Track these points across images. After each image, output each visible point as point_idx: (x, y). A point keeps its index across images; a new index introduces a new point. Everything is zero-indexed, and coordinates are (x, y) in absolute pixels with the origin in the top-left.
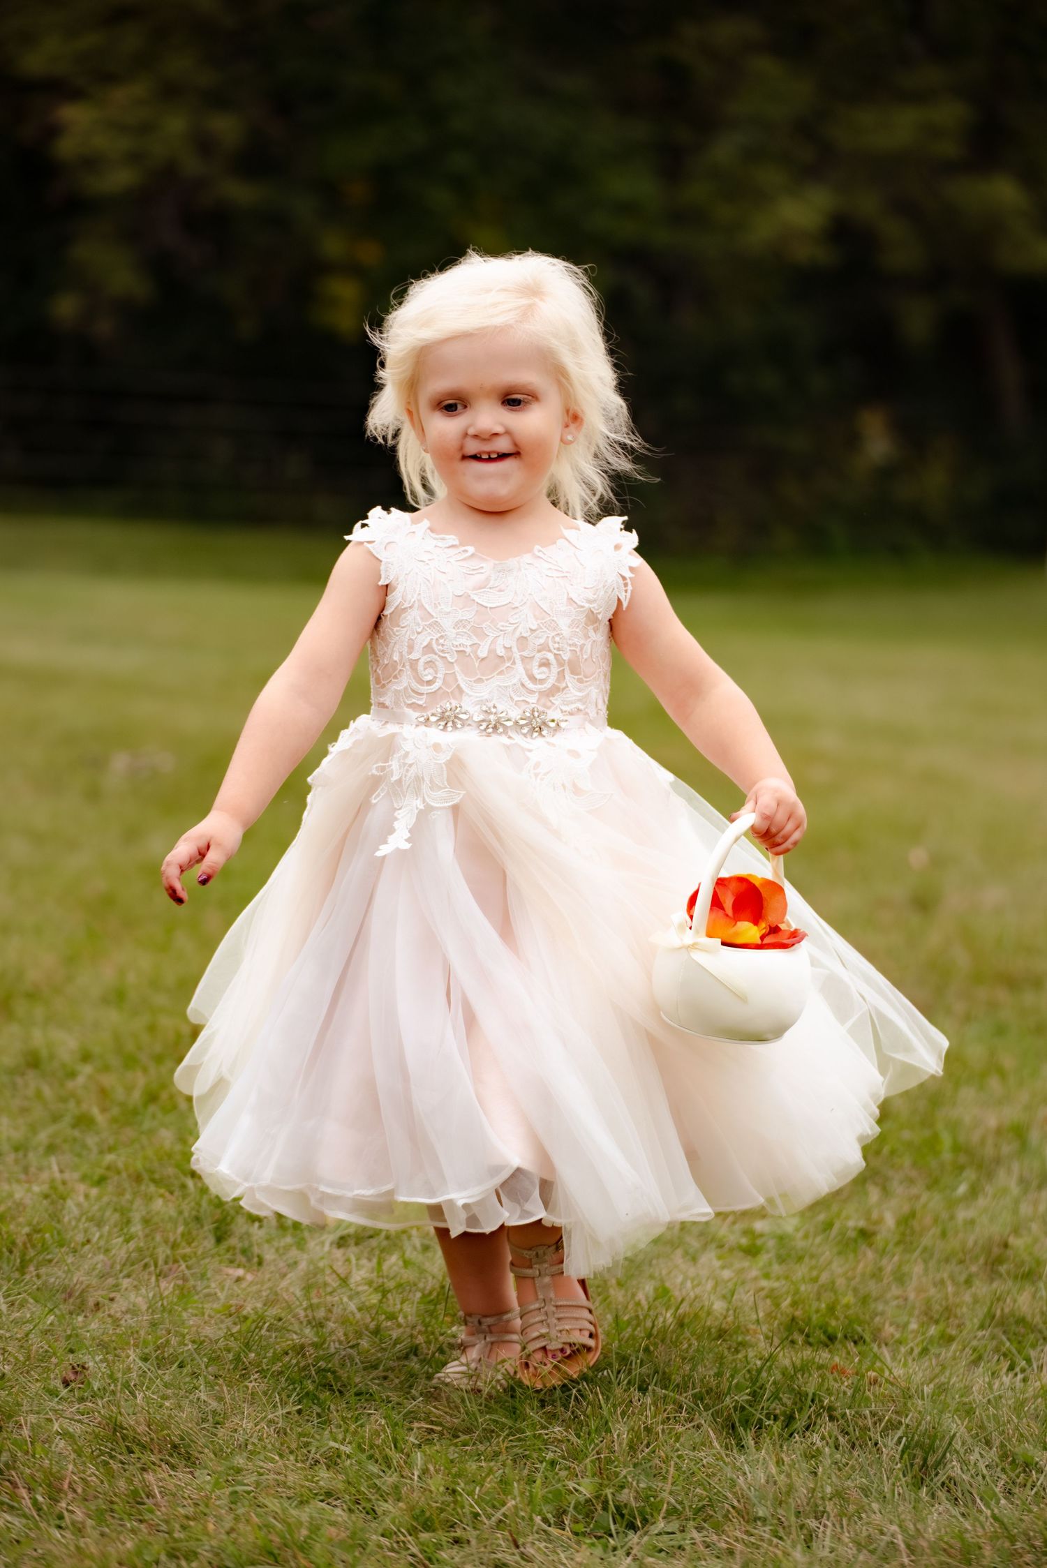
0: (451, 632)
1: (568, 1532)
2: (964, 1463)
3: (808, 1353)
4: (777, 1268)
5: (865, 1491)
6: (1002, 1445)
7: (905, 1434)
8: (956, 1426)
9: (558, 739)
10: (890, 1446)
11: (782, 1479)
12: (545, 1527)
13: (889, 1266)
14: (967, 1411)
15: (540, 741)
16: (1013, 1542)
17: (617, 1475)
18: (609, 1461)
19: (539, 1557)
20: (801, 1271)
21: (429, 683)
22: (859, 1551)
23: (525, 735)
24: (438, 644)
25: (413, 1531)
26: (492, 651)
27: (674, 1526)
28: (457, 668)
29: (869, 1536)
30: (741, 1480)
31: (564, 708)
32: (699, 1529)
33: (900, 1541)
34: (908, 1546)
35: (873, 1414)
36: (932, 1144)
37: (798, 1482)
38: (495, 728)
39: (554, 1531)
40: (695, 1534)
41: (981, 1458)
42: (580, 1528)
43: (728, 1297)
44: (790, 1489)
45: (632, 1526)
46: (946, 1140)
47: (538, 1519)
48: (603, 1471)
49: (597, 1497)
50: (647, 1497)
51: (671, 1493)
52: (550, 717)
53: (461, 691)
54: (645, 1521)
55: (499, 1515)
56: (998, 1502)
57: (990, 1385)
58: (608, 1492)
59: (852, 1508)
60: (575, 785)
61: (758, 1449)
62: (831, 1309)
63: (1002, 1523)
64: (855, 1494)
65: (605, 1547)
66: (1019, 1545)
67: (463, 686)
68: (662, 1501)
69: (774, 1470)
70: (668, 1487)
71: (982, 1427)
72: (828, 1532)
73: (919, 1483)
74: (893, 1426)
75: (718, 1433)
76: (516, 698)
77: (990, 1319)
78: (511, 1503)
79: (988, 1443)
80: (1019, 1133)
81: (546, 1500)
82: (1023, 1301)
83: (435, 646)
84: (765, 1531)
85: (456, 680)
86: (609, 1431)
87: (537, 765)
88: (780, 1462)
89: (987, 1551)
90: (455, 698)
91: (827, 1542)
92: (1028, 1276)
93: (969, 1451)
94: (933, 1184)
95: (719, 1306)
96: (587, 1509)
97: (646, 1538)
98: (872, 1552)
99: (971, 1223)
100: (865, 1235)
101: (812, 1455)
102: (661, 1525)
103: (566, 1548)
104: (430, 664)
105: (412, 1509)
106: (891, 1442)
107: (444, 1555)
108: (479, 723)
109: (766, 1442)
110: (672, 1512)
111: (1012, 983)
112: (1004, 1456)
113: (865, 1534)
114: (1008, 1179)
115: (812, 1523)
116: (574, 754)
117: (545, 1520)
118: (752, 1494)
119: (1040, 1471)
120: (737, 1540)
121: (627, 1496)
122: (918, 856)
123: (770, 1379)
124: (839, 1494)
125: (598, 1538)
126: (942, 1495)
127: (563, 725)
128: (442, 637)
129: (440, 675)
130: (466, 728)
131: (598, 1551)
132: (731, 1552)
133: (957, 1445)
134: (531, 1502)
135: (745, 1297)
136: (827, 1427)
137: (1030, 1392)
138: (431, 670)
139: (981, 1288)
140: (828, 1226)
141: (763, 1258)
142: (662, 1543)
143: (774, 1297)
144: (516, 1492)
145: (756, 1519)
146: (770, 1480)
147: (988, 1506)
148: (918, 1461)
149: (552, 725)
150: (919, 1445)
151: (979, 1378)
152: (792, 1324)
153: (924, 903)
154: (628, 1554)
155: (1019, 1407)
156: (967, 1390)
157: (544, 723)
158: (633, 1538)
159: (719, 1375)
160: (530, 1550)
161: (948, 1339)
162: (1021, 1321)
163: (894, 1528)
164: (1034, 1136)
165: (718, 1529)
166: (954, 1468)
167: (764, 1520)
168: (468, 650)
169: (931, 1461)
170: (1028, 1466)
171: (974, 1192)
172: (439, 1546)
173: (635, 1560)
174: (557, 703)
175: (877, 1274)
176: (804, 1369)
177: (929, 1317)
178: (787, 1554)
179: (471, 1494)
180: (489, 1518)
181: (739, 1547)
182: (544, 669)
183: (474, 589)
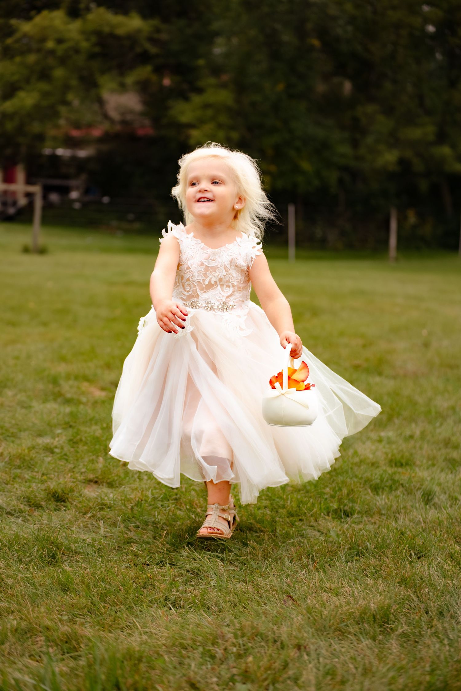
0: (196, 274)
1: (330, 517)
2: (439, 499)
3: (396, 469)
4: (387, 446)
5: (412, 507)
6: (449, 494)
7: (423, 491)
8: (436, 489)
9: (233, 312)
10: (419, 494)
11: (389, 503)
12: (324, 516)
13: (418, 445)
14: (440, 484)
15: (227, 313)
16: (452, 520)
17: (344, 502)
18: (341, 499)
19: (323, 524)
20: (394, 446)
21: (188, 292)
22: (410, 522)
23: (221, 311)
24: (191, 278)
25: (288, 517)
26: (210, 282)
27: (360, 516)
28: (197, 287)
29: (413, 519)
30: (378, 504)
31: (234, 301)
32: (367, 517)
33: (421, 520)
34: (424, 521)
35: (414, 485)
36: (429, 412)
37: (393, 504)
38: (210, 309)
39: (327, 517)
40: (365, 518)
41: (443, 497)
42: (334, 516)
43: (374, 453)
44: (391, 506)
45: (348, 516)
46: (433, 410)
47: (322, 514)
48: (340, 501)
49: (339, 508)
50: (351, 508)
51: (359, 507)
52: (230, 304)
53: (198, 296)
54: (351, 515)
55: (312, 513)
56: (448, 509)
57: (446, 478)
58: (342, 507)
59: (408, 511)
60: (240, 327)
61: (382, 495)
62: (402, 457)
63: (449, 515)
64: (409, 507)
65: (341, 522)
66: (454, 520)
67: (199, 293)
68: (356, 510)
69: (387, 501)
70: (358, 505)
71: (444, 489)
72: (402, 518)
73: (426, 504)
74: (419, 489)
75: (372, 491)
76: (218, 298)
77: (445, 460)
78: (315, 510)
79: (445, 493)
80: (453, 409)
81: (324, 509)
82: (455, 455)
83: (190, 279)
84: (384, 517)
85: (197, 292)
86: (341, 490)
87: (226, 320)
88: (388, 499)
89: (445, 522)
90: (196, 298)
91: (402, 520)
92: (456, 447)
93: (440, 495)
94: (430, 422)
95: (371, 456)
96: (335, 511)
97: (352, 519)
98: (414, 523)
99: (440, 434)
100: (411, 437)
101: (397, 497)
102: (356, 516)
103: (330, 522)
104: (189, 285)
105: (288, 511)
106: (419, 492)
107: (297, 523)
108: (205, 307)
109: (385, 493)
110: (359, 512)
111: (451, 367)
112: (450, 496)
113: (412, 518)
114: (450, 421)
115: (397, 515)
116: (239, 316)
117: (324, 514)
118: (381, 507)
119: (459, 500)
120: (377, 520)
121: (346, 508)
122: (425, 332)
123: (386, 477)
124: (405, 507)
125: (339, 519)
126: (432, 507)
127: (235, 307)
128: (193, 276)
129: (192, 290)
130: (200, 309)
131: (339, 522)
132: (375, 523)
133: (437, 494)
134: (320, 509)
135: (379, 454)
136: (401, 489)
137: (457, 479)
138: (189, 287)
139: (444, 451)
140: (401, 434)
141: (383, 443)
142: (357, 520)
143: (387, 454)
144: (316, 507)
145: (382, 514)
146: (386, 503)
147: (445, 510)
148: (426, 498)
149: (231, 307)
150: (427, 494)
151: (443, 476)
152: (391, 461)
153: (426, 345)
154: (347, 523)
155: (453, 483)
156: (439, 479)
157: (228, 307)
158: (348, 519)
159: (372, 475)
160: (320, 522)
161: (433, 465)
162: (454, 460)
163: (420, 516)
164: (457, 409)
165: (372, 517)
166: (436, 500)
167: (384, 515)
168: (201, 281)
169: (430, 498)
170: (456, 499)
171: (441, 424)
172: (295, 521)
173: (349, 525)
174: (232, 299)
175: (415, 447)
176: (395, 473)
177: (429, 459)
178: (390, 524)
179: (304, 507)
180: (309, 513)
181: (377, 522)
182: (228, 288)
183: (204, 259)
